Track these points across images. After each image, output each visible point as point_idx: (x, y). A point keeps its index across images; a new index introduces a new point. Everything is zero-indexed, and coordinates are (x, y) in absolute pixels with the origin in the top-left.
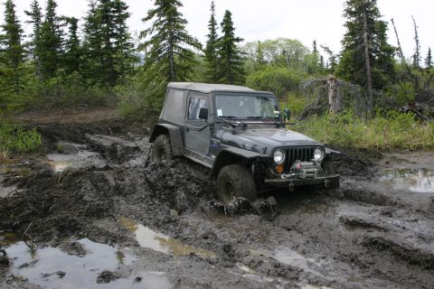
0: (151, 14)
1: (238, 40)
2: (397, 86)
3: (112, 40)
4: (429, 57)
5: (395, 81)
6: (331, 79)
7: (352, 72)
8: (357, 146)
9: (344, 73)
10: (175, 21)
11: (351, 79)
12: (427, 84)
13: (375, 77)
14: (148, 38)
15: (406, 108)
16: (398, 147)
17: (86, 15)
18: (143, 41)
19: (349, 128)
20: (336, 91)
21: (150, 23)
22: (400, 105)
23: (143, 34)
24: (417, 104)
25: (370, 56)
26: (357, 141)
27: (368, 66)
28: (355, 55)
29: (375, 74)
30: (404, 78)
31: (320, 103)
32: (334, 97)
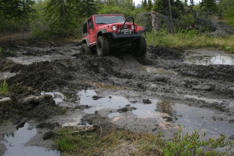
2: (185, 16)
5: (184, 13)
6: (153, 13)
7: (162, 9)
8: (171, 47)
9: (158, 9)
11: (161, 13)
12: (200, 15)
13: (174, 11)
15: (190, 27)
16: (190, 47)
20: (156, 19)
22: (188, 26)
24: (196, 26)
26: (170, 44)
27: (170, 6)
29: (174, 10)
30: (189, 12)
31: (147, 26)
32: (155, 23)
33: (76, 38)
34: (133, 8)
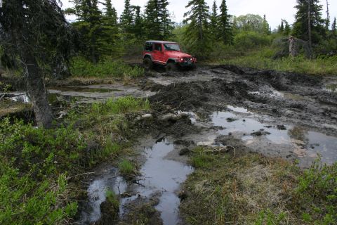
0: (190, 4)
1: (229, 16)
3: (159, 18)
4: (335, 23)
5: (325, 38)
7: (300, 34)
8: (309, 73)
9: (297, 34)
10: (203, 7)
11: (300, 38)
14: (188, 16)
15: (332, 53)
16: (330, 73)
17: (146, 5)
18: (185, 18)
19: (302, 64)
21: (189, 9)
22: (329, 52)
23: (185, 14)
25: (311, 25)
26: (308, 70)
27: (310, 31)
28: (303, 24)
29: (314, 35)
30: (330, 37)
31: (284, 51)
32: (292, 48)
33: (212, 61)
34: (269, 33)
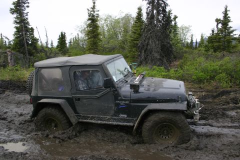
2: (38, 55)
4: (52, 43)
5: (38, 52)
6: (9, 51)
7: (19, 48)
8: (22, 80)
9: (15, 49)
12: (50, 54)
13: (29, 50)
19: (18, 73)
20: (11, 56)
25: (27, 41)
27: (26, 46)
28: (20, 41)
31: (4, 62)
32: (11, 59)
